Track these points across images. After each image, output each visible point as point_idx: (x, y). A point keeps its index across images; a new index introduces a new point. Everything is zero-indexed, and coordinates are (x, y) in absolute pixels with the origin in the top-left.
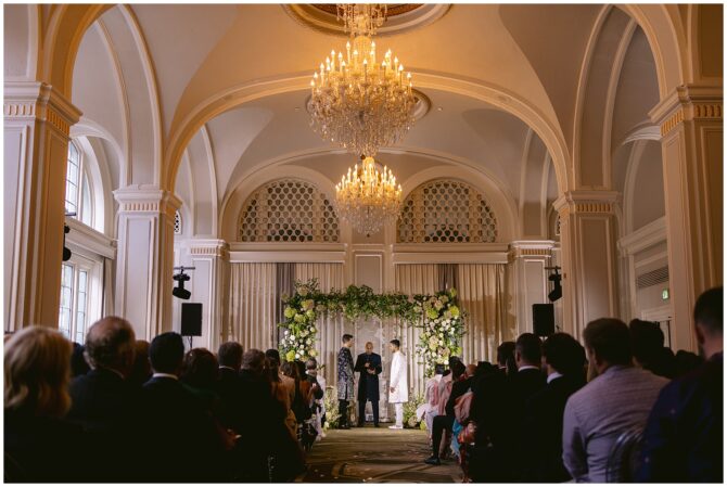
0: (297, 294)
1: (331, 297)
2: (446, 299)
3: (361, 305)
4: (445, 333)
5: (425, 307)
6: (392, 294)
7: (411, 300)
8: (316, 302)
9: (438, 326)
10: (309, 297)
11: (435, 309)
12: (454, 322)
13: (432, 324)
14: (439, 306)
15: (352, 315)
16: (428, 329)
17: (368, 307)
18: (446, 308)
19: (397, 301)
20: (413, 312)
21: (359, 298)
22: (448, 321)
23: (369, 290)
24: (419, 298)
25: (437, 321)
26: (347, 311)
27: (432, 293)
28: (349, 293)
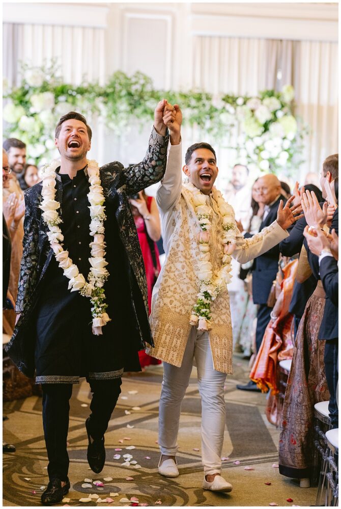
0: (24, 82)
1: (81, 91)
2: (274, 103)
3: (134, 106)
4: (271, 160)
5: (240, 116)
6: (185, 90)
7: (218, 103)
8: (57, 97)
9: (259, 150)
10: (44, 88)
11: (256, 121)
12: (287, 144)
13: (251, 146)
14: (263, 115)
15: (117, 123)
16: (243, 153)
17: (145, 111)
18: (275, 119)
19: (193, 103)
20: (220, 124)
21: (130, 94)
22: (278, 141)
23: (148, 80)
24: (230, 100)
25: (258, 141)
26: (109, 116)
27: (254, 92)
28: (112, 85)
